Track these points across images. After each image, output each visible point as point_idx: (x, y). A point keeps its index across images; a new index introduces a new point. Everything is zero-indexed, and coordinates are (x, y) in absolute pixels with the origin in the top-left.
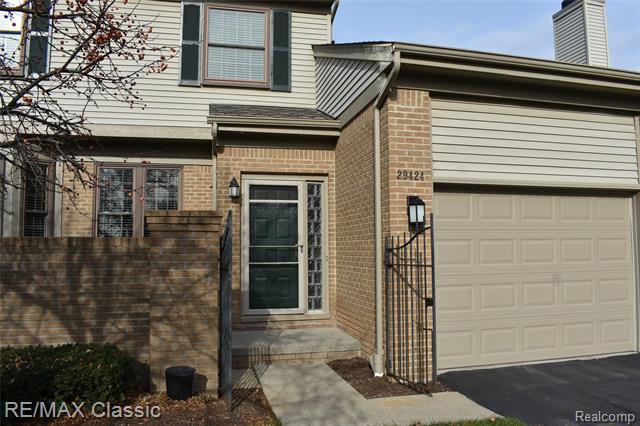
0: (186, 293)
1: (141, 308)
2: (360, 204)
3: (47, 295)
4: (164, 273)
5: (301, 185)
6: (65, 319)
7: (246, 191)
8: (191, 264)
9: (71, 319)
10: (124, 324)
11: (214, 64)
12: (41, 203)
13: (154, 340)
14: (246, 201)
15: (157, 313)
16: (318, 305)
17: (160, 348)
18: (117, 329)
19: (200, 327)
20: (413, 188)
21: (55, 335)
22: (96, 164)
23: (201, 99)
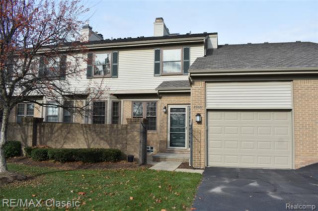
5: (186, 108)
7: (169, 110)
12: (117, 114)
14: (169, 113)
22: (132, 101)
23: (161, 80)
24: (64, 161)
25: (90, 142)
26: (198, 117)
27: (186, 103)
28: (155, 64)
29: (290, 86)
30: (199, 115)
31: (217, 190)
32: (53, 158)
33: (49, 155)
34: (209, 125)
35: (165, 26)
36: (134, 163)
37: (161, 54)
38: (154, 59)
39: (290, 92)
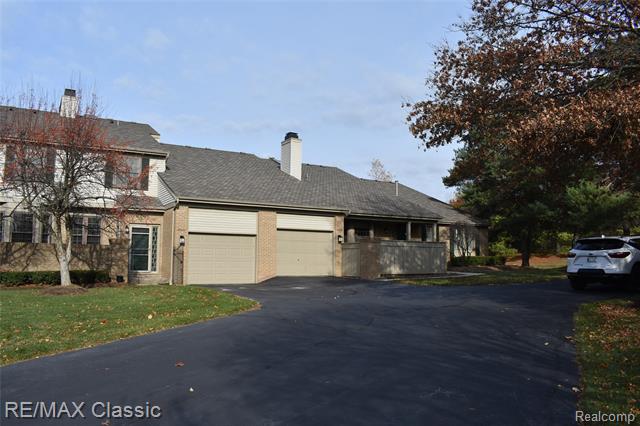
0: (121, 259)
1: (109, 262)
2: (168, 237)
3: (85, 259)
4: (116, 254)
5: (150, 228)
6: (89, 265)
7: (131, 229)
10: (104, 267)
13: (112, 270)
14: (131, 233)
15: (113, 264)
16: (155, 270)
17: (114, 272)
19: (123, 267)
20: (182, 233)
21: (86, 268)
23: (114, 193)
27: (151, 223)
28: (107, 173)
29: (255, 216)
30: (182, 237)
34: (189, 246)
38: (105, 167)
39: (255, 220)
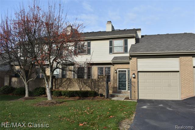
0: (103, 85)
1: (98, 87)
3: (89, 85)
4: (101, 83)
6: (90, 88)
8: (104, 82)
9: (91, 88)
10: (97, 89)
11: (115, 50)
12: (90, 73)
13: (99, 91)
14: (118, 73)
15: (100, 88)
17: (100, 91)
18: (96, 89)
19: (105, 89)
20: (134, 72)
21: (89, 89)
22: (98, 67)
23: (113, 56)
24: (70, 97)
25: (81, 87)
26: (134, 75)
27: (126, 68)
28: (110, 48)
29: (178, 60)
30: (134, 74)
31: (145, 107)
32: (64, 95)
33: (63, 93)
34: (139, 79)
35: (112, 25)
36: (103, 97)
37: (113, 43)
38: (109, 45)
39: (178, 63)
